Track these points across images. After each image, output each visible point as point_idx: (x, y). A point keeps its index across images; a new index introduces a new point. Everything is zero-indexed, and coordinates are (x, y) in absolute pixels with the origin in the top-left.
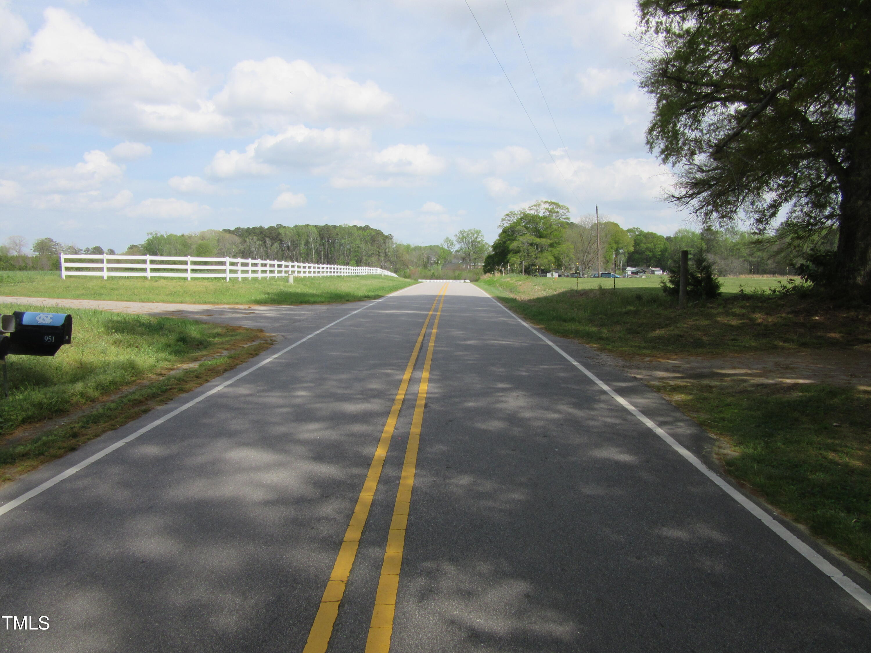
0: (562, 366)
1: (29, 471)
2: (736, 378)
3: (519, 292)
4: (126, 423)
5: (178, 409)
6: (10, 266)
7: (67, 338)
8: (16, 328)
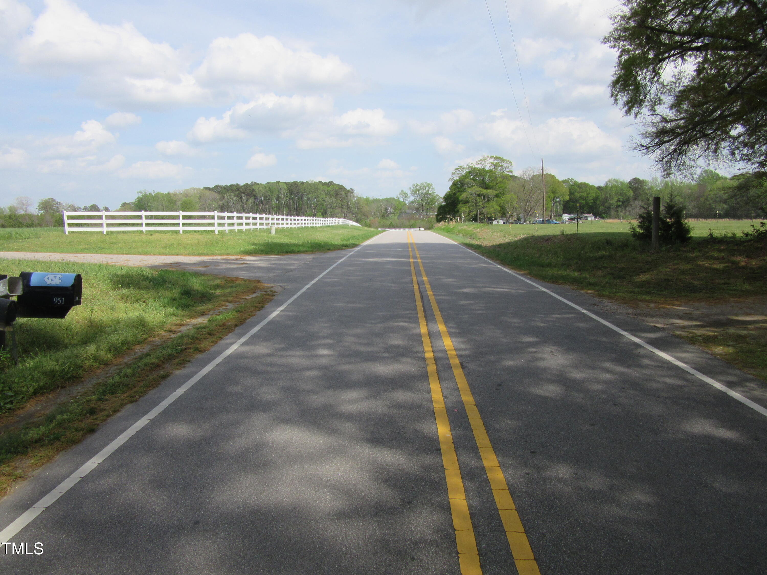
0: (573, 315)
1: (43, 464)
2: (759, 325)
3: (480, 239)
4: (145, 393)
5: (199, 374)
6: (18, 224)
7: (77, 298)
8: (24, 290)
